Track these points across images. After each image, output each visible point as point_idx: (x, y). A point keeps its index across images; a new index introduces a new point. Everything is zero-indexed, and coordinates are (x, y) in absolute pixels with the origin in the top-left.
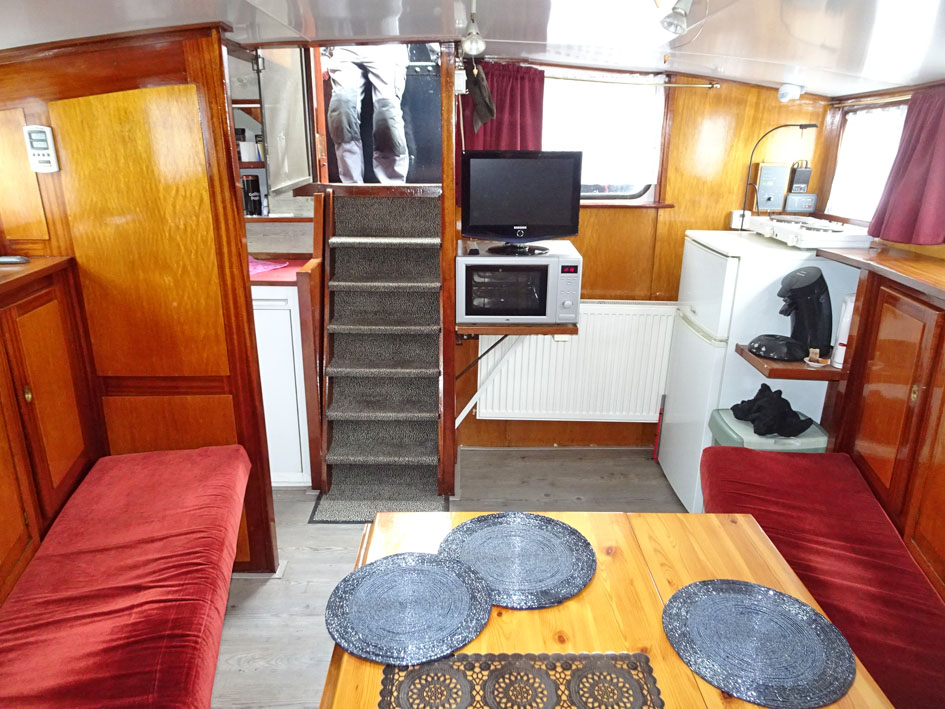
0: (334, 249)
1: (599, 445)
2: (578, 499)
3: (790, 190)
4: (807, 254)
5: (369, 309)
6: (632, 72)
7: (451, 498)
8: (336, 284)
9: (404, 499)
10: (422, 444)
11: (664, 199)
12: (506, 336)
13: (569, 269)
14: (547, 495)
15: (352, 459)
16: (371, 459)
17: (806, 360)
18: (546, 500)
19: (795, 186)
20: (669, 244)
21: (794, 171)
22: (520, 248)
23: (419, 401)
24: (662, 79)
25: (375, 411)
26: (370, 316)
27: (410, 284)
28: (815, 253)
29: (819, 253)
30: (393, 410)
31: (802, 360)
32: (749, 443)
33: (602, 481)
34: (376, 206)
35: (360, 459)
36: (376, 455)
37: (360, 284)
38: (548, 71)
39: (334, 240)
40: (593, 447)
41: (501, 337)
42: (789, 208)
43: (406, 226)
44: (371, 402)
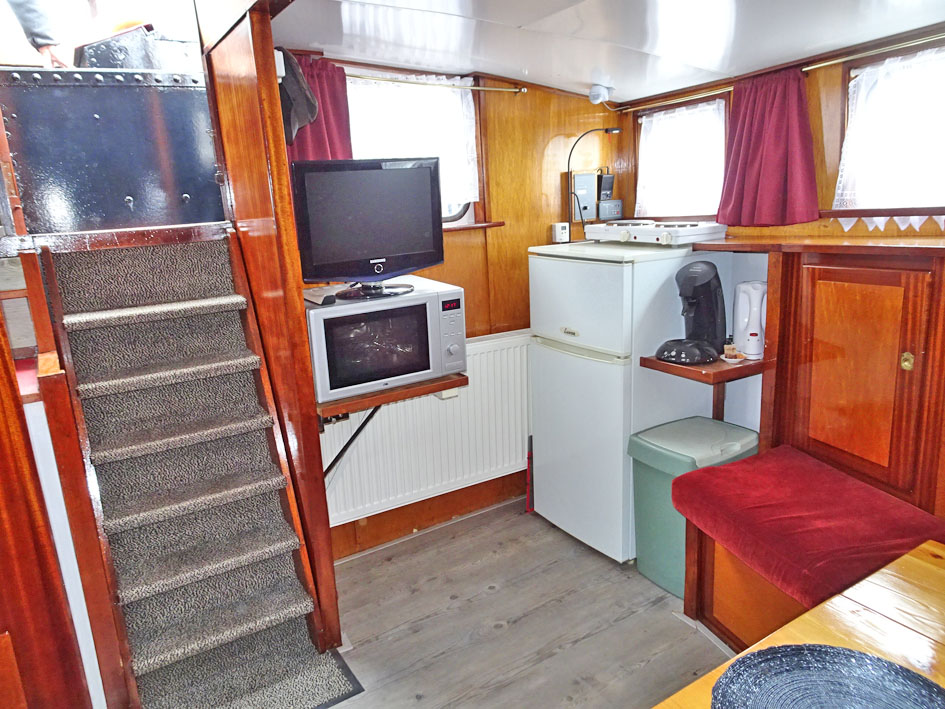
0: (74, 333)
1: (461, 514)
2: (491, 588)
3: (599, 198)
4: (683, 251)
5: (148, 414)
6: (437, 74)
7: (341, 650)
8: (90, 386)
9: (276, 681)
10: (274, 588)
11: (490, 218)
12: (377, 409)
13: (450, 305)
14: (453, 597)
15: (180, 652)
16: (212, 640)
17: (723, 357)
18: (456, 604)
19: (603, 192)
20: (501, 267)
21: (600, 178)
22: (375, 288)
23: (256, 530)
24: (470, 81)
25: (199, 565)
26: (150, 425)
27: (214, 365)
28: (691, 248)
29: (696, 247)
30: (227, 554)
31: (716, 360)
32: (701, 461)
33: (498, 556)
34: (128, 261)
35: (194, 646)
36: (217, 631)
37: (134, 379)
38: (348, 70)
39: (68, 320)
40: (456, 519)
41: (370, 411)
42: (602, 217)
43: (179, 285)
44: (185, 553)
